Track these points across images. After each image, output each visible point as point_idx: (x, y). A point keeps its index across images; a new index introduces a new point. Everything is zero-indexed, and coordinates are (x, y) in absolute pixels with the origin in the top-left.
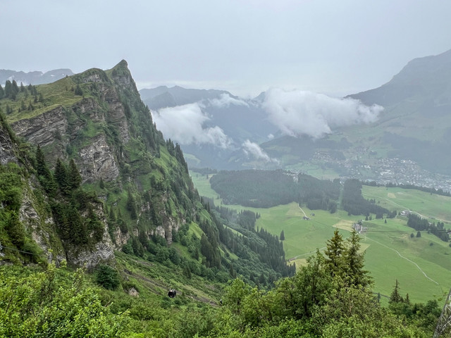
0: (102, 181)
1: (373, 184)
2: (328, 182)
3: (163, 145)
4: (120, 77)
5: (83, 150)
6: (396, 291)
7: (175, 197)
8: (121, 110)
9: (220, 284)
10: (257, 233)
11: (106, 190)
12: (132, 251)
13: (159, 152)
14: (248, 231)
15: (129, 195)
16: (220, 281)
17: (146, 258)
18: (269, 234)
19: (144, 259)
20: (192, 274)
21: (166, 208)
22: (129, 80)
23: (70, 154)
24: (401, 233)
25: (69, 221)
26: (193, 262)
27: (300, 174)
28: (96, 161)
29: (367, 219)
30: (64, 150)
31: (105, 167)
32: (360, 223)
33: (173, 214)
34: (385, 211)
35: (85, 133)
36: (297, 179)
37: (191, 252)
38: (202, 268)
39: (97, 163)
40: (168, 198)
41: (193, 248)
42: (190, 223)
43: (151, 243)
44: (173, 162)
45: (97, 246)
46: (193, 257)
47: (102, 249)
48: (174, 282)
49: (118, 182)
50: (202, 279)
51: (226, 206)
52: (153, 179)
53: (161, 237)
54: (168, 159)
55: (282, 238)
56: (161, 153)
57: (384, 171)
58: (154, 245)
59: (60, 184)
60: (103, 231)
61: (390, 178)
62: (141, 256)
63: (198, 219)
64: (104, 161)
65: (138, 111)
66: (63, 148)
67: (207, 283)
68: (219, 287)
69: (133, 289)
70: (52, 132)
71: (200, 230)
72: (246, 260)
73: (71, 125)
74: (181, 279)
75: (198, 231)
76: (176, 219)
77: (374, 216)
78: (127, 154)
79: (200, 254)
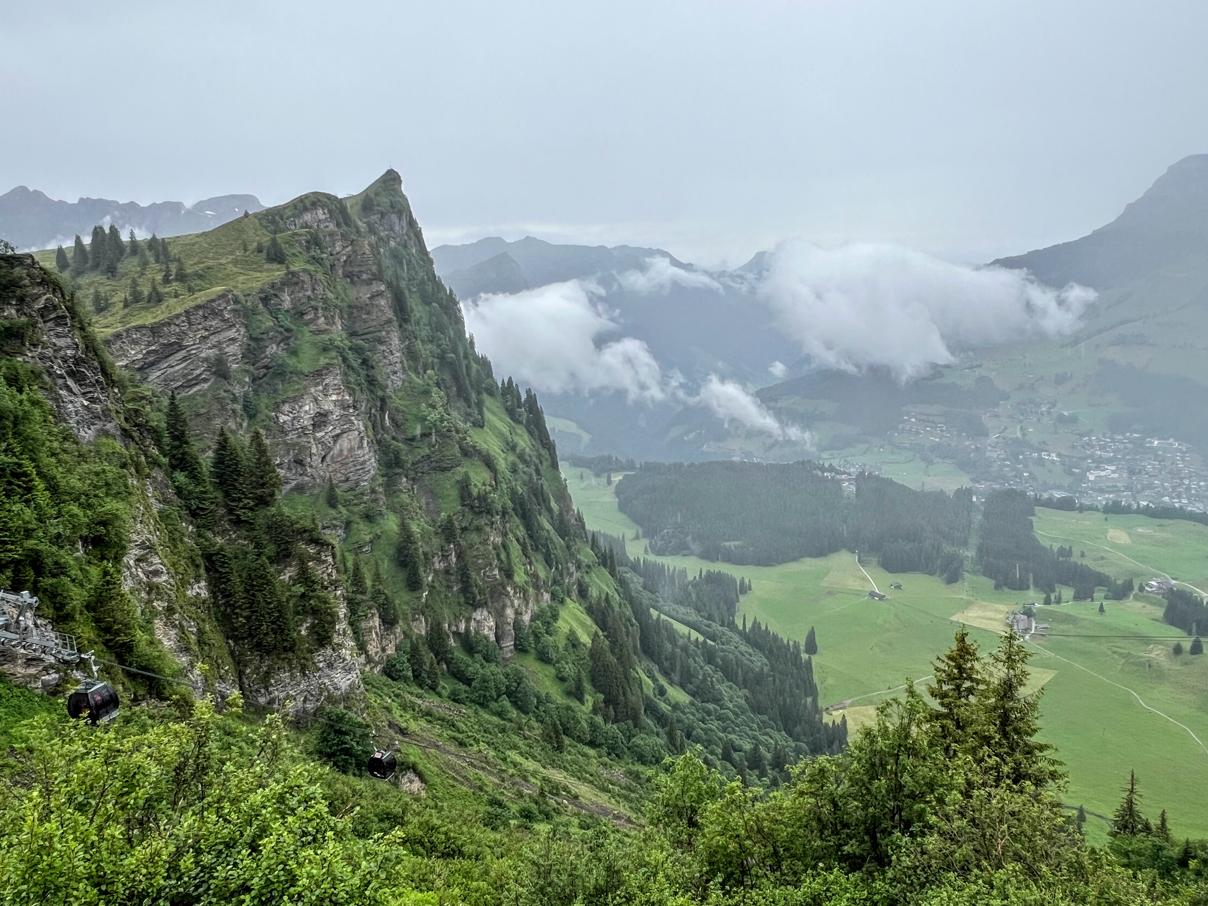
0: (332, 488)
1: (1066, 505)
2: (939, 497)
3: (491, 394)
4: (383, 215)
5: (286, 408)
6: (1130, 802)
7: (521, 532)
8: (383, 302)
9: (639, 768)
10: (743, 635)
11: (344, 511)
12: (410, 674)
13: (481, 413)
14: (716, 627)
15: (404, 527)
16: (642, 759)
17: (445, 693)
18: (775, 637)
19: (440, 695)
20: (567, 741)
21: (499, 559)
22: (404, 223)
23: (252, 417)
24: (1146, 640)
25: (247, 591)
26: (568, 708)
27: (862, 473)
28: (319, 435)
29: (1047, 602)
30: (238, 407)
31: (341, 451)
32: (1029, 613)
33: (516, 578)
34: (1101, 580)
35: (292, 362)
36: (853, 488)
37: (562, 679)
38: (593, 726)
39: (319, 441)
40: (505, 535)
41: (569, 669)
42: (562, 602)
43: (459, 654)
44: (517, 439)
45: (320, 658)
46: (569, 694)
47: (330, 666)
48: (518, 759)
49: (373, 491)
50: (592, 752)
51: (660, 560)
52: (464, 486)
53: (486, 638)
54: (505, 430)
55: (812, 648)
56: (488, 415)
57: (1098, 468)
58: (466, 658)
59: (227, 494)
60: (334, 619)
61: (1114, 489)
62: (433, 688)
63: (583, 593)
64: (338, 436)
65: (428, 304)
66: (235, 400)
67: (605, 765)
68: (637, 776)
69: (411, 775)
70: (206, 360)
71: (589, 621)
72: (711, 706)
73: (256, 340)
74: (537, 751)
75: (583, 624)
76: (525, 592)
77: (1067, 593)
78: (399, 417)
79: (587, 686)
